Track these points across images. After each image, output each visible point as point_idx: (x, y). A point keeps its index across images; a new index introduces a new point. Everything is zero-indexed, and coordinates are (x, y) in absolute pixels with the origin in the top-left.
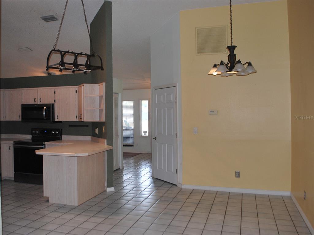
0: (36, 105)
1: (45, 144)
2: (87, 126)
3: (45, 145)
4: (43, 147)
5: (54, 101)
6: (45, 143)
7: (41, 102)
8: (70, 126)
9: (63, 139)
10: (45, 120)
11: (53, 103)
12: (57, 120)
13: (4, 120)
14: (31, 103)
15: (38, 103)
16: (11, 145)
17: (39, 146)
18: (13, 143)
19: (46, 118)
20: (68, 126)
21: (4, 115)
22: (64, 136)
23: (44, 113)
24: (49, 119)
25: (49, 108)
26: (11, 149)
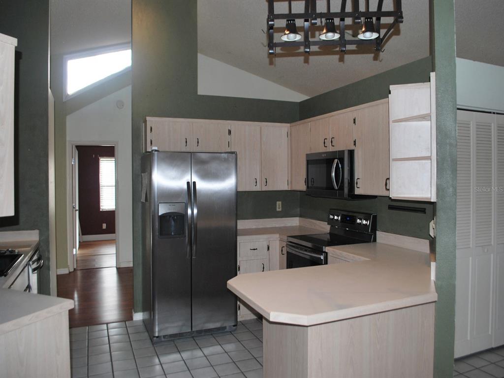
0: (323, 155)
1: (327, 250)
2: (423, 211)
3: (326, 254)
5: (353, 144)
6: (327, 248)
8: (390, 207)
9: (377, 241)
10: (336, 190)
11: (352, 147)
12: (358, 192)
13: (290, 190)
14: (321, 149)
15: (330, 149)
16: (284, 244)
17: (317, 254)
18: (286, 239)
19: (337, 187)
20: (387, 207)
21: (288, 177)
22: (380, 235)
23: (333, 174)
24: (341, 188)
25: (342, 160)
26: (285, 252)
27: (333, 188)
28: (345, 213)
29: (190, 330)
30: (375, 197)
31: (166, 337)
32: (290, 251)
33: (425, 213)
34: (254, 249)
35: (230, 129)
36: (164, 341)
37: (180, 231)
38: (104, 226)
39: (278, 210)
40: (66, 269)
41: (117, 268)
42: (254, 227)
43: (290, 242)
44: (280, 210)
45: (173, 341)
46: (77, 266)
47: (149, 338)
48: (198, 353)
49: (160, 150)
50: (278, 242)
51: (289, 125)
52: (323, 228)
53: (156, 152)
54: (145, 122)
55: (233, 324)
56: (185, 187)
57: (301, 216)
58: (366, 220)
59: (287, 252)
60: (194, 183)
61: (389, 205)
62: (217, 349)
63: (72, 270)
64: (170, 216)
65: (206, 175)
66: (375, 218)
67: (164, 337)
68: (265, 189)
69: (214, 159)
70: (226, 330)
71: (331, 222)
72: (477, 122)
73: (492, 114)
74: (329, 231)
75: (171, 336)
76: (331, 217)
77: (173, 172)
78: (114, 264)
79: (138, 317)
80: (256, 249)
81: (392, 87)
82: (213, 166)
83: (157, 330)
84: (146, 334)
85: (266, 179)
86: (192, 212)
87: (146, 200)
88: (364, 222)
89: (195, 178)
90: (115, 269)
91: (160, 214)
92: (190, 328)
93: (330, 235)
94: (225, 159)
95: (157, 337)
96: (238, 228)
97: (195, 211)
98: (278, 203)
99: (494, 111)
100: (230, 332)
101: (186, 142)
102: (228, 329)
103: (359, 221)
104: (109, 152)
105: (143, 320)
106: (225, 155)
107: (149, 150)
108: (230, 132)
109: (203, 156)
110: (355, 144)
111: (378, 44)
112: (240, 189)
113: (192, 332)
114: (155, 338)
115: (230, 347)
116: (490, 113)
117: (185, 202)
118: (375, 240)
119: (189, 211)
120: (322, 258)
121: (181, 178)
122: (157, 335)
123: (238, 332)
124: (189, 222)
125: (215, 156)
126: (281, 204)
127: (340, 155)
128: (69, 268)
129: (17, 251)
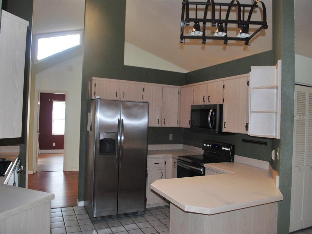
0: (203, 107)
1: (205, 166)
2: (265, 144)
3: (204, 168)
4: (202, 170)
5: (222, 100)
6: (205, 164)
7: (209, 101)
8: (244, 141)
9: (235, 161)
10: (211, 129)
11: (222, 103)
12: (224, 130)
13: (179, 127)
14: (201, 103)
15: (207, 103)
16: (176, 161)
17: (198, 168)
18: (177, 158)
19: (212, 126)
20: (242, 140)
21: (178, 119)
22: (236, 157)
23: (209, 119)
24: (214, 127)
25: (215, 111)
26: (176, 166)
27: (209, 128)
28: (214, 143)
29: (116, 214)
30: (234, 134)
31: (101, 218)
32: (180, 165)
33: (266, 145)
34: (157, 163)
35: (144, 87)
36: (99, 220)
37: (113, 151)
38: (54, 144)
39: (170, 139)
40: (31, 171)
41: (64, 172)
42: (156, 149)
43: (180, 160)
44: (172, 139)
45: (105, 220)
46: (38, 170)
47: (89, 218)
48: (122, 229)
49: (101, 98)
50: (171, 160)
51: (179, 87)
52: (199, 152)
53: (99, 100)
54: (91, 80)
55: (143, 211)
56: (117, 122)
57: (184, 143)
58: (228, 148)
59: (178, 166)
60: (122, 120)
61: (243, 139)
62: (133, 226)
63: (35, 172)
64: (106, 141)
65: (130, 116)
66: (234, 146)
67: (100, 217)
68: (163, 126)
69: (135, 106)
70: (138, 214)
71: (205, 148)
72: (298, 91)
73: (306, 87)
74: (203, 154)
75: (104, 217)
76: (205, 145)
77: (109, 113)
78: (62, 169)
79: (81, 204)
80: (158, 163)
81: (252, 67)
82: (135, 110)
83: (95, 213)
84: (87, 215)
85: (165, 120)
86: (121, 138)
87: (91, 130)
88: (227, 149)
89: (123, 118)
90: (63, 172)
91: (100, 139)
92: (116, 213)
93: (204, 156)
94: (142, 106)
95: (95, 218)
96: (148, 149)
97: (123, 138)
98: (170, 135)
99: (307, 85)
100: (141, 215)
101: (117, 94)
102: (139, 213)
103: (223, 148)
104: (62, 98)
105: (84, 206)
106: (142, 104)
107: (93, 98)
108: (144, 90)
109: (129, 104)
110: (223, 101)
111: (247, 41)
112: (149, 126)
113: (117, 215)
114: (94, 218)
115: (141, 225)
116: (305, 86)
117: (116, 132)
118: (233, 161)
119: (119, 138)
120: (202, 171)
121: (114, 117)
122: (95, 216)
123: (145, 215)
124: (119, 144)
125: (136, 104)
126: (172, 136)
127: (214, 107)
128: (33, 170)
129: (7, 159)
